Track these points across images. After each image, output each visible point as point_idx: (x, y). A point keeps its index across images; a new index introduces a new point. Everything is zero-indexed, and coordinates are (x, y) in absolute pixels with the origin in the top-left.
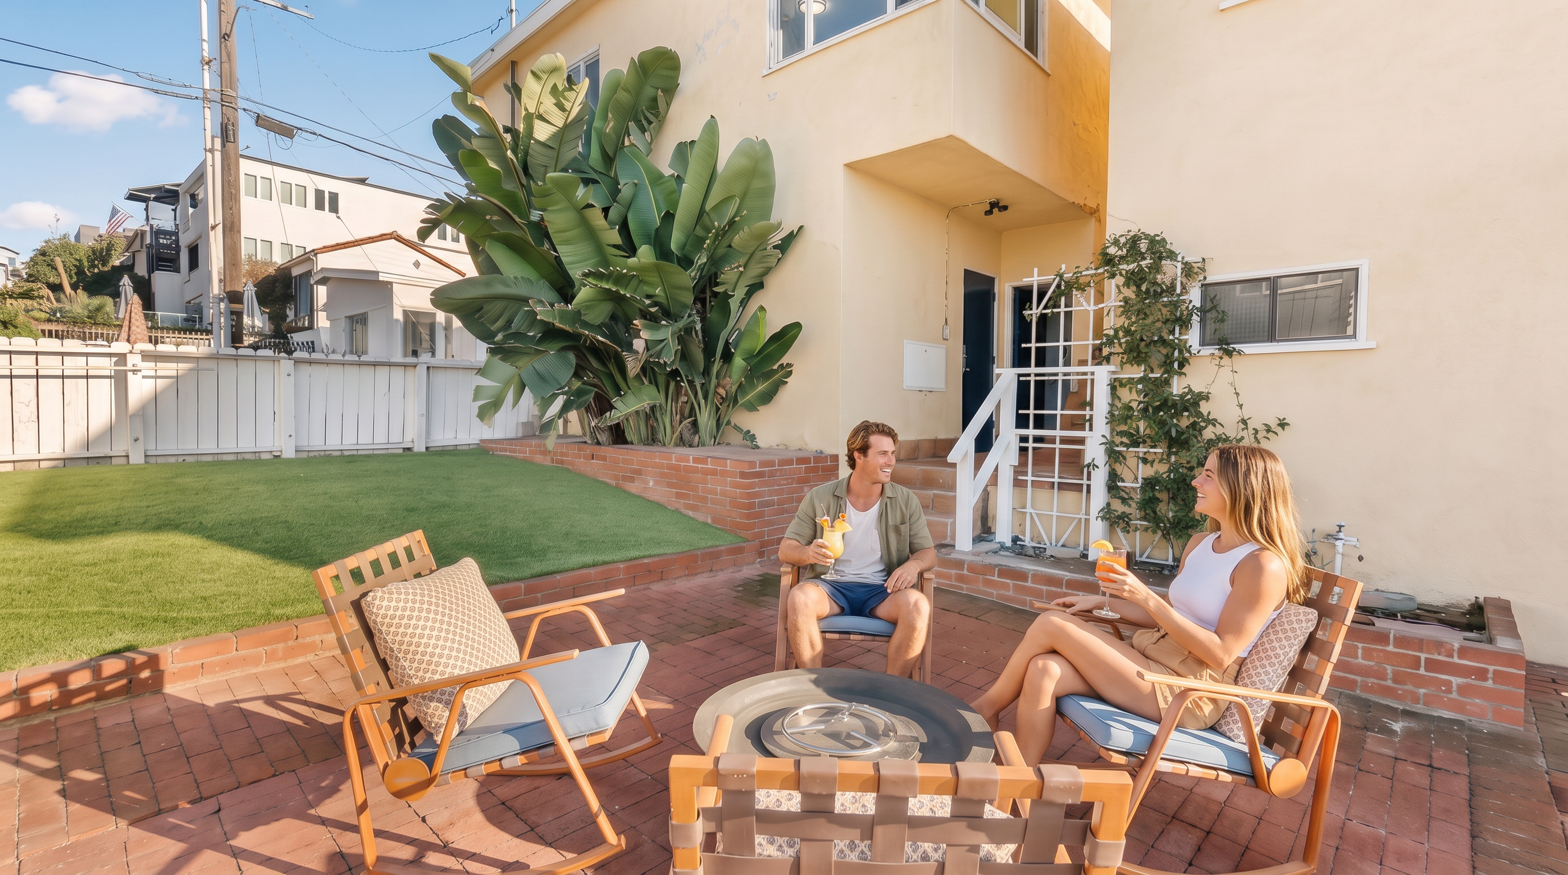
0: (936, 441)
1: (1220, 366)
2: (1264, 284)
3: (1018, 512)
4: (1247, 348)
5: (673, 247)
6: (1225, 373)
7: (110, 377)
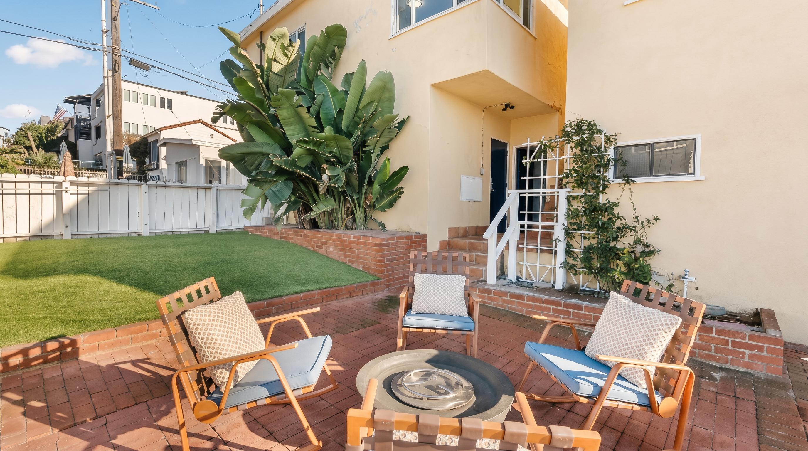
0: (477, 228)
1: (624, 189)
2: (647, 146)
3: (519, 265)
4: (638, 180)
5: (343, 127)
6: (627, 193)
7: (54, 194)
